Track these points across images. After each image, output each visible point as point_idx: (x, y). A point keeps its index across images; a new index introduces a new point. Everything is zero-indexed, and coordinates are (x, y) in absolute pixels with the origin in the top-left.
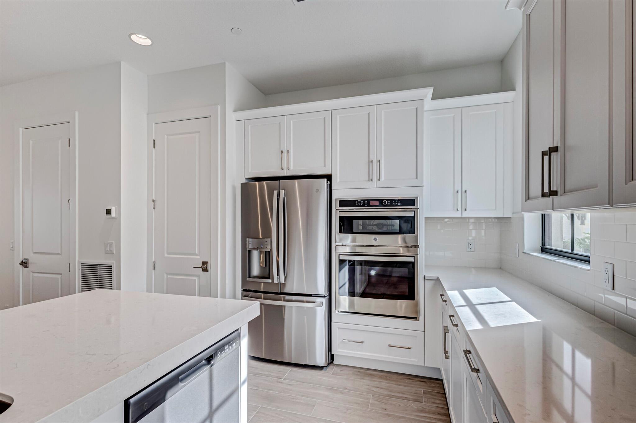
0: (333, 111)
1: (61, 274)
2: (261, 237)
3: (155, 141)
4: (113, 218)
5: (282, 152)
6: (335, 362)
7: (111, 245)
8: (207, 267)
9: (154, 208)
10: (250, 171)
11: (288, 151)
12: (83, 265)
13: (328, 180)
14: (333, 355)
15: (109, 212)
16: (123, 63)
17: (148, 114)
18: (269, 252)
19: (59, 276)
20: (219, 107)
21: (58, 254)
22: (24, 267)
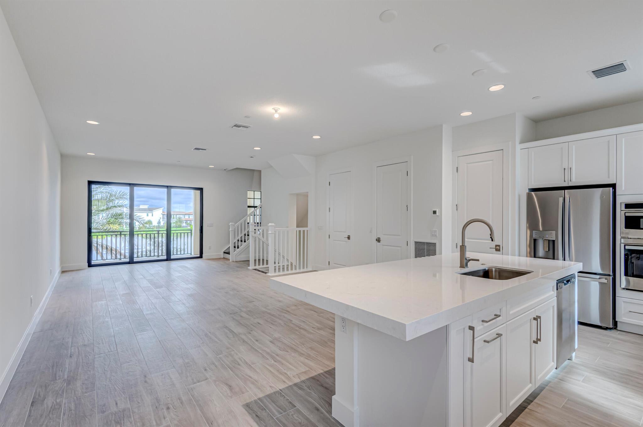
0: (617, 135)
1: (401, 247)
2: (541, 230)
3: (458, 168)
4: (438, 216)
5: (565, 169)
6: (618, 328)
7: (435, 231)
8: (499, 249)
9: (457, 210)
10: (533, 183)
11: (571, 168)
12: (416, 243)
13: (613, 189)
14: (617, 321)
15: (435, 212)
16: (444, 126)
17: (452, 151)
18: (554, 241)
19: (400, 248)
20: (510, 143)
21: (399, 235)
22: (378, 242)
